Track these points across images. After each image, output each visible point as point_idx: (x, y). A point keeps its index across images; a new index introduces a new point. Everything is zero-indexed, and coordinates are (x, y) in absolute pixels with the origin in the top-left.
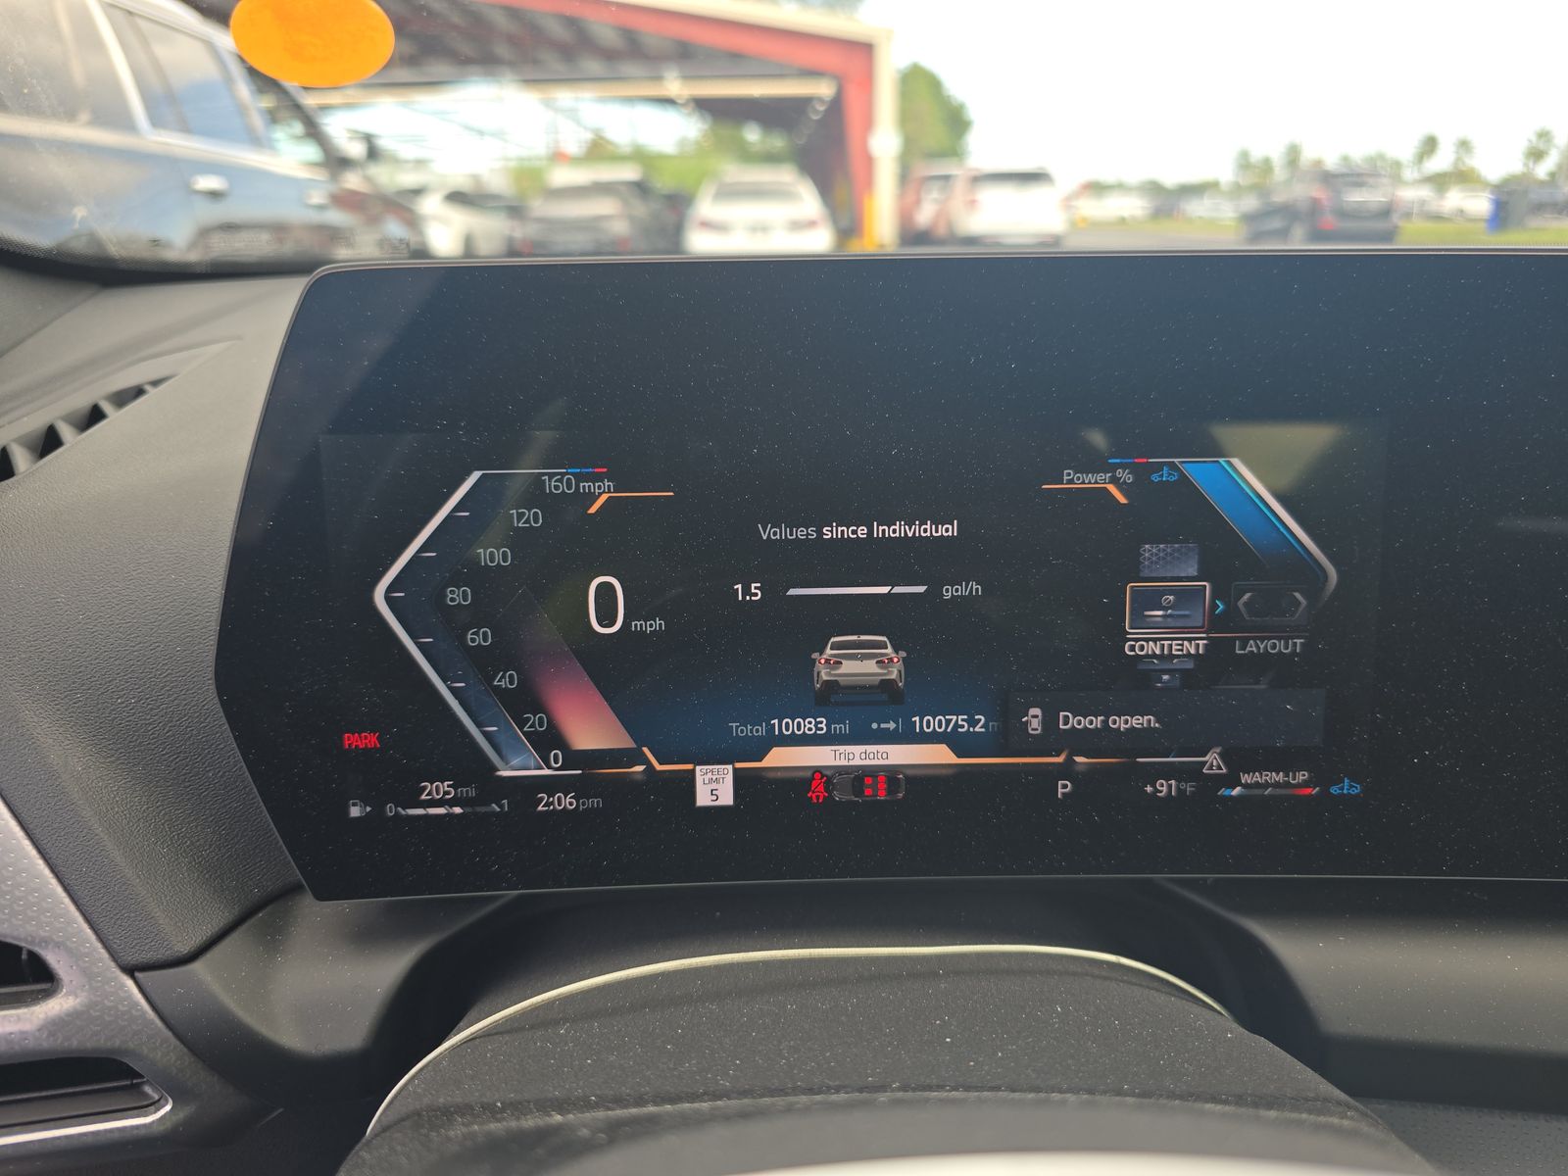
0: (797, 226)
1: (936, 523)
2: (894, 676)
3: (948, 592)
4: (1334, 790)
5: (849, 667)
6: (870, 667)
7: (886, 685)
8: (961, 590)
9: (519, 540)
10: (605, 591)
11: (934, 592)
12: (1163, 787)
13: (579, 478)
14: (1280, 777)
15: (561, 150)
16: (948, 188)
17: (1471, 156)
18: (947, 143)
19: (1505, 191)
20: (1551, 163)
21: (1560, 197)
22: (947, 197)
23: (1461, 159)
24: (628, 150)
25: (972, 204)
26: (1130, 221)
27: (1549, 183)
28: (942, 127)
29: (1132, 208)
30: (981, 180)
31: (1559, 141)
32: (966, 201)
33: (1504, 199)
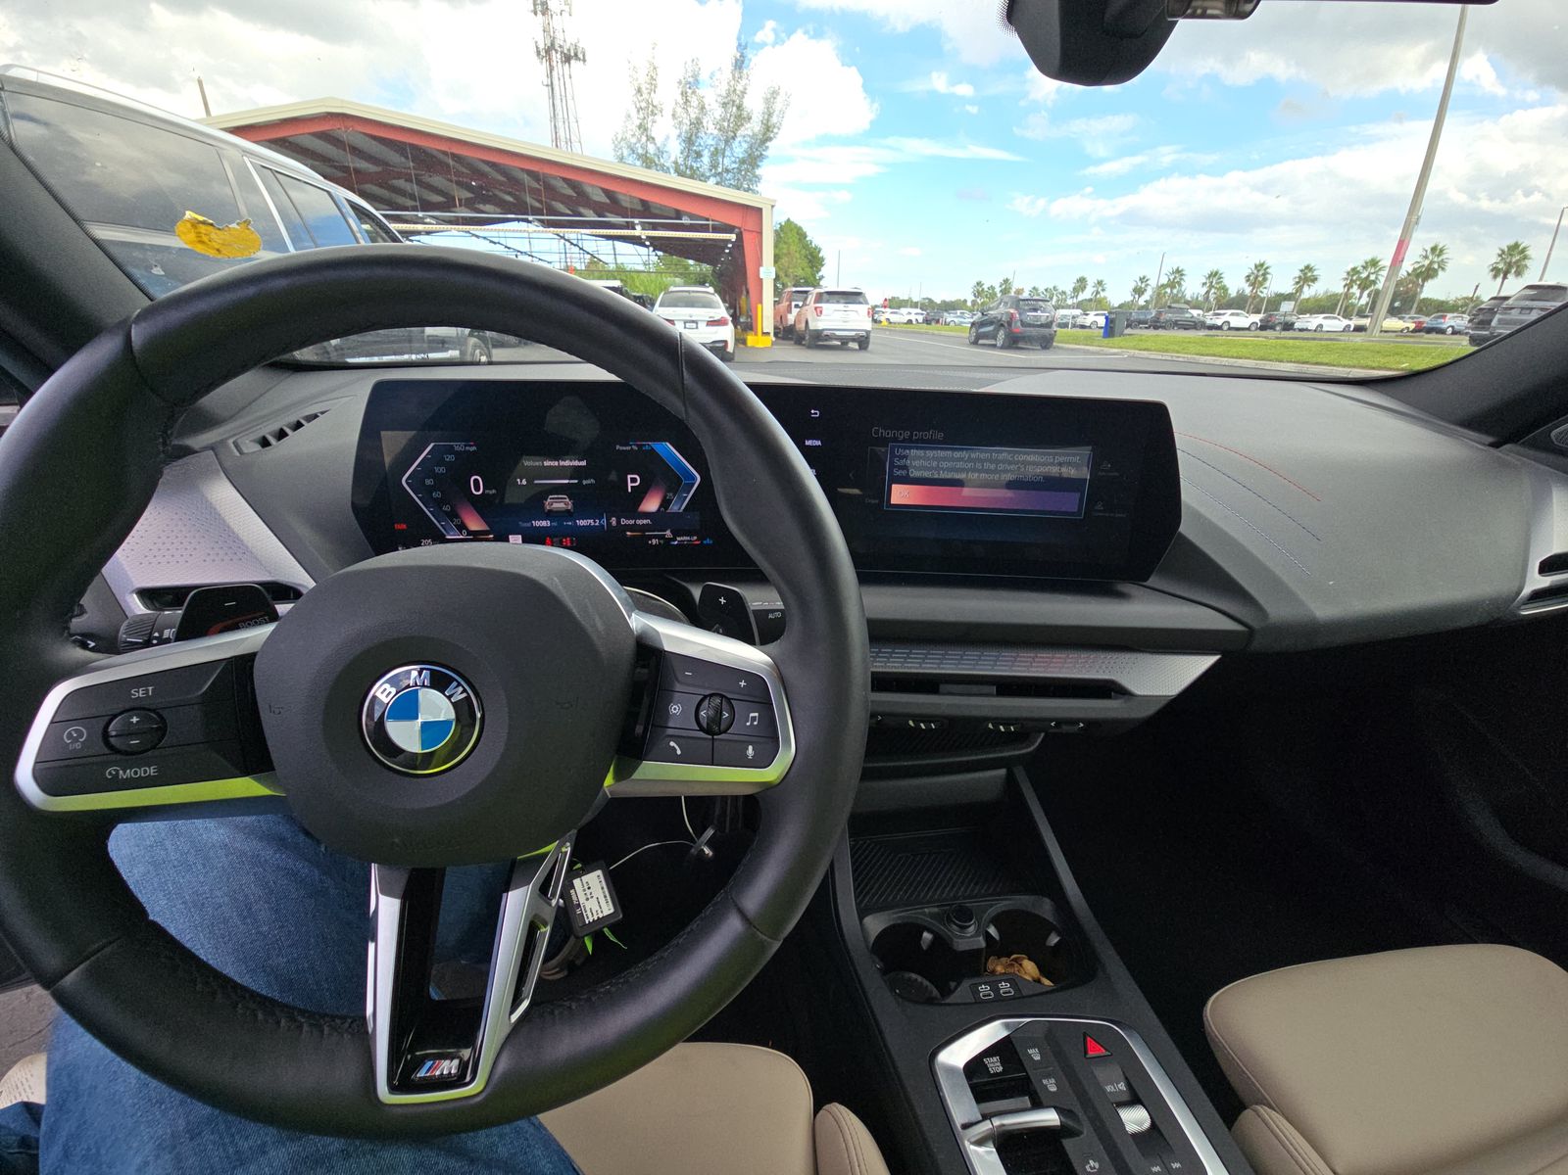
0: (712, 323)
1: (579, 461)
2: (570, 508)
3: (585, 482)
4: (705, 542)
5: (555, 505)
6: (562, 505)
7: (568, 511)
8: (588, 482)
9: (449, 466)
10: (476, 481)
11: (580, 482)
12: (654, 542)
13: (465, 446)
14: (688, 538)
15: (569, 264)
16: (806, 299)
17: (1103, 290)
18: (808, 270)
19: (1115, 313)
20: (1146, 296)
21: (1149, 317)
22: (804, 305)
23: (1098, 293)
24: (612, 267)
25: (819, 312)
26: (914, 322)
27: (1144, 308)
28: (805, 263)
29: (916, 314)
30: (826, 296)
31: (1153, 283)
32: (816, 308)
33: (1113, 316)
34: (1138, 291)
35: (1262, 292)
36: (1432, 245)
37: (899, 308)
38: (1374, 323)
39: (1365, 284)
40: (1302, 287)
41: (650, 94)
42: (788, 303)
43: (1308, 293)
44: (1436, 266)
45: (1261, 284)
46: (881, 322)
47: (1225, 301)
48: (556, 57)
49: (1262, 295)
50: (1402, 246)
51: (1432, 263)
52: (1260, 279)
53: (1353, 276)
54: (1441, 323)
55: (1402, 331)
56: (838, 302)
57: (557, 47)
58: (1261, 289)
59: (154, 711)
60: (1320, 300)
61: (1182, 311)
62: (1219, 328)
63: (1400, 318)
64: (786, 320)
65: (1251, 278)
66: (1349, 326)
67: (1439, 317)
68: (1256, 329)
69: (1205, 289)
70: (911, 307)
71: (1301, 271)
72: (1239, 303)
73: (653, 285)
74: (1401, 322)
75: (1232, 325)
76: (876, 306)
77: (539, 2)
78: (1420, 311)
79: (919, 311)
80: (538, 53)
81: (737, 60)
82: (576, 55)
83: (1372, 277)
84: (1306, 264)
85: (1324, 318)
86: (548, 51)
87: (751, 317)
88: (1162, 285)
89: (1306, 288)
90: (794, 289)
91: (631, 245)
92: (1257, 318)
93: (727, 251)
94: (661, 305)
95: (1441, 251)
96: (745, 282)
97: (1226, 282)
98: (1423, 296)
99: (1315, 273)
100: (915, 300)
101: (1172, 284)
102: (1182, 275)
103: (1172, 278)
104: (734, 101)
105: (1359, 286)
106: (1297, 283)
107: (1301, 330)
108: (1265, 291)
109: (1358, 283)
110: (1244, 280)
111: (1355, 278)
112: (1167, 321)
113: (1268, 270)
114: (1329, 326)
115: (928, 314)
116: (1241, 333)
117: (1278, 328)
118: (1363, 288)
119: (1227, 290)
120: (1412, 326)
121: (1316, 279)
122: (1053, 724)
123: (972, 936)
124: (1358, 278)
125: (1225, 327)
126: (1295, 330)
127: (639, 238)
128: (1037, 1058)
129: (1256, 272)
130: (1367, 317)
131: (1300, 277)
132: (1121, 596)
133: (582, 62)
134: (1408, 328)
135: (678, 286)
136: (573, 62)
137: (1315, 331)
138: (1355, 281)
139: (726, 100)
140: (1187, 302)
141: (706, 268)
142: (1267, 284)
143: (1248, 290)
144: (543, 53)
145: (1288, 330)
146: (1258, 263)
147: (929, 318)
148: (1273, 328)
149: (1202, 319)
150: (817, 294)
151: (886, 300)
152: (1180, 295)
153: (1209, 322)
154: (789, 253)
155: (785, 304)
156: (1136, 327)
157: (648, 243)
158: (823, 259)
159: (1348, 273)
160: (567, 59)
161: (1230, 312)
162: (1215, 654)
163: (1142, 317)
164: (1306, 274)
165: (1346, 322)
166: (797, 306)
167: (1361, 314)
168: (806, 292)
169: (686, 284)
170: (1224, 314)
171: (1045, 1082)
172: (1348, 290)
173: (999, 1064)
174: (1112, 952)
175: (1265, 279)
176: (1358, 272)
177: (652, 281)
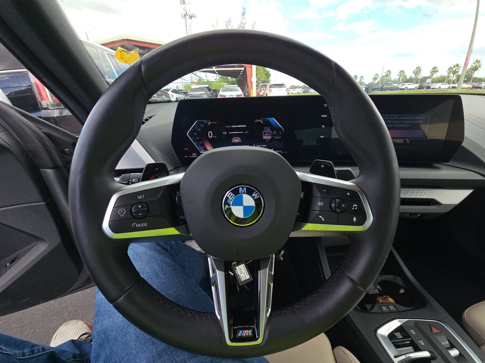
0: (238, 96)
1: (244, 125)
4: (285, 152)
5: (235, 141)
6: (238, 141)
7: (239, 143)
8: (247, 132)
9: (202, 128)
10: (210, 133)
11: (244, 133)
13: (207, 121)
14: (279, 151)
15: (193, 81)
16: (266, 87)
17: (363, 79)
18: (266, 78)
19: (368, 86)
20: (378, 80)
21: (379, 87)
22: (266, 89)
23: (361, 80)
24: (206, 81)
25: (270, 91)
26: (300, 93)
27: (378, 84)
28: (265, 76)
29: (301, 90)
30: (273, 86)
31: (380, 76)
32: (269, 90)
33: (368, 87)
34: (375, 79)
35: (418, 77)
36: (477, 60)
37: (295, 89)
38: (459, 86)
39: (455, 72)
40: (433, 74)
41: (216, 26)
42: (260, 89)
43: (435, 76)
44: (478, 67)
45: (419, 74)
46: (289, 93)
47: (405, 80)
48: (187, 17)
49: (419, 78)
50: (467, 59)
51: (476, 65)
52: (418, 72)
53: (450, 70)
54: (481, 85)
55: (468, 88)
56: (277, 87)
57: (188, 14)
58: (418, 76)
59: (145, 204)
60: (439, 78)
61: (391, 84)
62: (404, 89)
63: (467, 84)
64: (260, 94)
65: (415, 72)
66: (450, 87)
67: (479, 83)
68: (417, 89)
69: (399, 77)
70: (299, 88)
71: (433, 69)
72: (410, 81)
73: (218, 86)
74: (467, 85)
75: (408, 88)
76: (288, 88)
77: (182, 1)
78: (473, 81)
79: (301, 89)
80: (182, 16)
81: (243, 13)
82: (193, 16)
83: (457, 70)
84: (434, 67)
85: (441, 84)
86: (185, 16)
87: (249, 94)
88: (383, 76)
89: (434, 74)
90: (262, 84)
91: (211, 73)
92: (417, 85)
93: (241, 73)
94: (222, 91)
95: (479, 61)
96: (247, 83)
97: (406, 74)
98: (474, 76)
99: (437, 69)
100: (300, 86)
101: (387, 76)
102: (390, 72)
103: (387, 73)
104: (242, 26)
105: (453, 73)
106: (431, 73)
107: (433, 89)
108: (420, 76)
109: (452, 72)
110: (412, 73)
111: (451, 70)
112: (386, 88)
113: (421, 69)
114: (443, 87)
115: (304, 90)
116: (411, 90)
117: (425, 88)
118: (454, 73)
119: (406, 76)
120: (471, 86)
121: (438, 71)
122: (408, 215)
123: (373, 289)
124: (453, 70)
125: (406, 89)
126: (430, 89)
127: (214, 71)
128: (414, 333)
129: (417, 70)
130: (455, 83)
131: (432, 71)
132: (437, 168)
133: (195, 18)
134: (470, 87)
135: (226, 85)
136: (192, 18)
137: (438, 89)
138: (451, 72)
139: (240, 26)
140: (392, 81)
141: (234, 79)
142: (420, 74)
143: (413, 76)
144: (184, 16)
145: (428, 89)
146: (417, 67)
147: (305, 91)
148: (423, 88)
149: (398, 87)
150: (270, 85)
151: (291, 86)
152: (389, 79)
153: (400, 87)
154: (260, 73)
155: (259, 89)
156: (374, 90)
157: (217, 73)
158: (270, 74)
159: (449, 69)
160: (191, 17)
161: (408, 84)
162: (472, 189)
163: (377, 87)
164: (434, 70)
165: (449, 85)
166: (263, 90)
167: (454, 83)
168: (266, 85)
169: (228, 85)
170: (405, 85)
171: (419, 342)
172: (449, 74)
173: (400, 335)
174: (430, 296)
175: (420, 72)
176: (452, 69)
177: (218, 85)
